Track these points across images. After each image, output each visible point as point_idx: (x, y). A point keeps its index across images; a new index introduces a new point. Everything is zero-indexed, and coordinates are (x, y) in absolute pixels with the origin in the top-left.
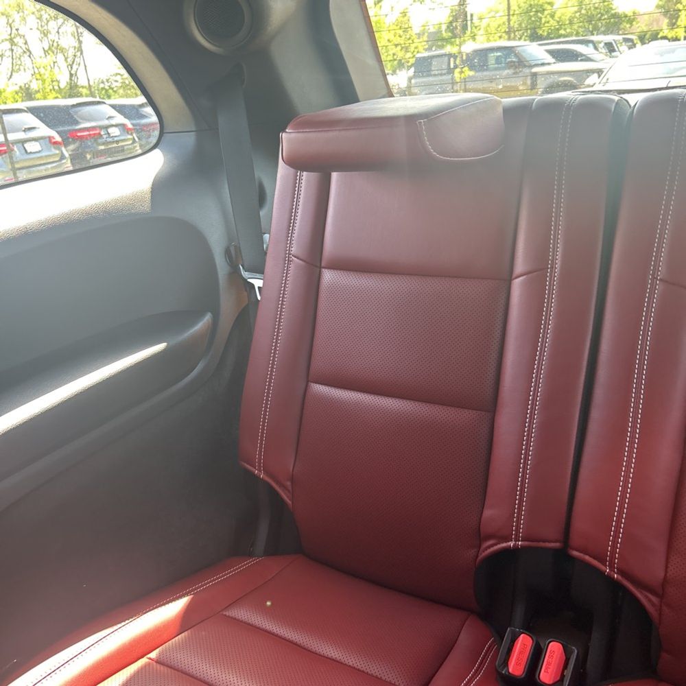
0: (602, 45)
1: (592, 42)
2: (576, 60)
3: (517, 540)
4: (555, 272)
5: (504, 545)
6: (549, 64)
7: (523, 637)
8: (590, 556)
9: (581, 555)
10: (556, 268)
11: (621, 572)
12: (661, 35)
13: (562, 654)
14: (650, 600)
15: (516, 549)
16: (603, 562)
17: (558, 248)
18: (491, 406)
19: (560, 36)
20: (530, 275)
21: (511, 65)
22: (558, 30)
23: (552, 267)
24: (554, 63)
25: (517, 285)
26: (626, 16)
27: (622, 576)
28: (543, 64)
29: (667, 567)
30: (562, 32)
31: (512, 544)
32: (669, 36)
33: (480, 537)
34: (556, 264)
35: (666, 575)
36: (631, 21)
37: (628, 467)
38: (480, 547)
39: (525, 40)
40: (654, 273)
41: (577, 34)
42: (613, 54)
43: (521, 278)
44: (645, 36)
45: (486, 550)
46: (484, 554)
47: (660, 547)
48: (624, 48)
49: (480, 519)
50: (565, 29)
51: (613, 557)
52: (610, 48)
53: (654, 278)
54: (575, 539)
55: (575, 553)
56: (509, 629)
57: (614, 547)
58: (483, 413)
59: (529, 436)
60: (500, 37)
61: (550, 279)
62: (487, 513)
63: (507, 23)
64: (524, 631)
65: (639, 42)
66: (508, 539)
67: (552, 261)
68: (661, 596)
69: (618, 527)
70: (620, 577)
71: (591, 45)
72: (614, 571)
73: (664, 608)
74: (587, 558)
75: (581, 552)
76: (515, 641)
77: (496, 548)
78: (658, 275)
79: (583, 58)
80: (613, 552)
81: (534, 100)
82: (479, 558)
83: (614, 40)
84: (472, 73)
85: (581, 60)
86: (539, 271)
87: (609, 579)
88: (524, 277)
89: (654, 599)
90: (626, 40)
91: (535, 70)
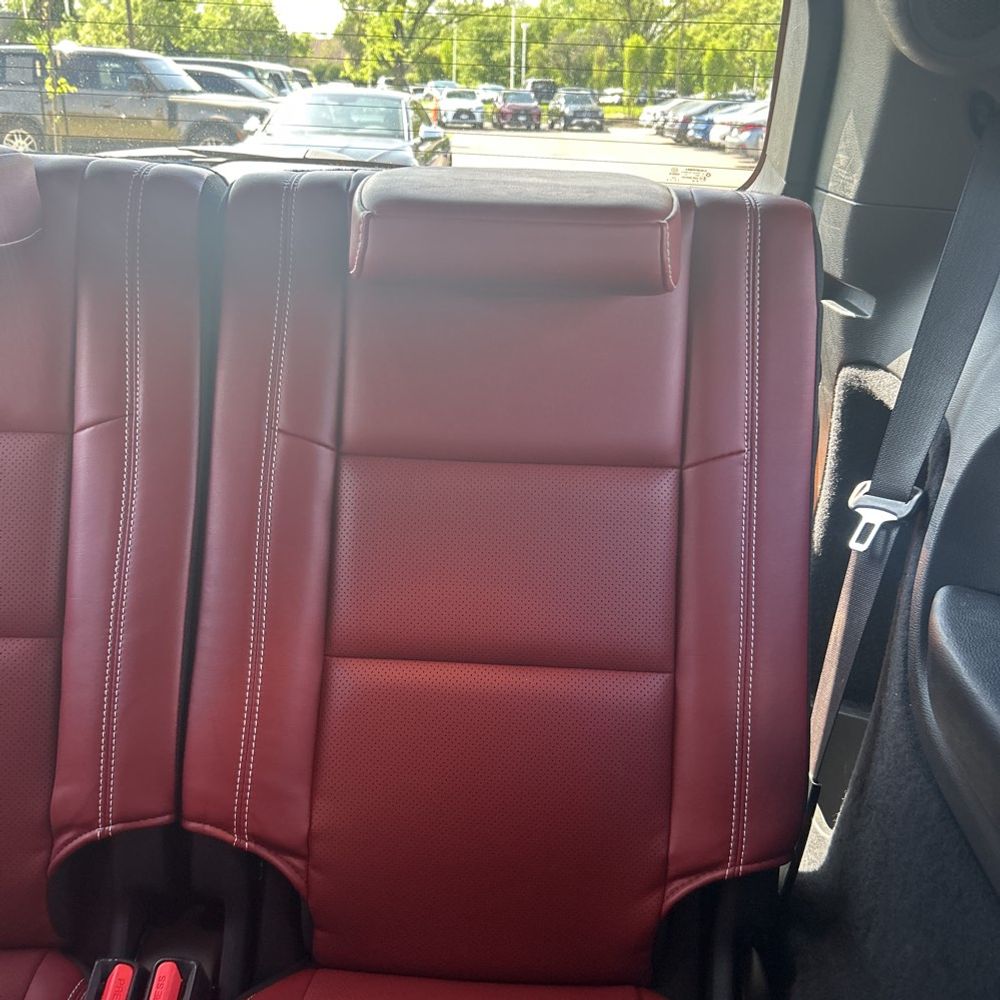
0: (266, 76)
1: (252, 69)
2: (233, 93)
3: (105, 824)
4: (136, 422)
5: (87, 836)
6: (193, 92)
7: (119, 968)
8: (211, 825)
9: (200, 825)
10: (137, 416)
11: (254, 838)
12: (342, 74)
13: (176, 975)
14: (293, 867)
15: (106, 839)
16: (228, 829)
17: (137, 386)
18: (55, 628)
19: (209, 54)
20: (100, 426)
21: (135, 86)
22: (206, 43)
23: (131, 415)
24: (200, 92)
25: (82, 439)
26: (297, 41)
27: (256, 843)
28: (184, 92)
29: (311, 817)
30: (211, 48)
31: (98, 832)
32: (353, 77)
33: (50, 831)
34: (137, 409)
35: (310, 829)
36: (304, 49)
37: (253, 690)
38: (52, 846)
39: (158, 51)
40: (270, 423)
41: (232, 55)
42: (283, 91)
43: (87, 430)
44: (324, 72)
45: (61, 849)
46: (58, 857)
47: (301, 791)
48: (296, 85)
49: (49, 804)
50: (215, 45)
51: (241, 819)
52: (278, 82)
53: (271, 428)
54: (191, 805)
55: (193, 825)
56: (96, 963)
57: (241, 805)
58: (43, 641)
59: (113, 667)
60: (119, 40)
61: (130, 431)
62: (59, 793)
63: (127, 21)
64: (120, 960)
65: (314, 79)
66: (92, 826)
67: (131, 407)
68: (305, 857)
69: (244, 776)
70: (253, 845)
71: (251, 74)
72: (244, 839)
73: (312, 872)
74: (208, 828)
75: (199, 822)
76: (107, 978)
77: (75, 842)
78: (276, 424)
79: (241, 90)
80: (241, 813)
81: (88, 162)
82: (51, 866)
83: (282, 72)
84: (73, 89)
85: (239, 94)
86: (113, 419)
87: (240, 850)
88: (92, 428)
89: (297, 862)
90: (298, 75)
91: (174, 98)
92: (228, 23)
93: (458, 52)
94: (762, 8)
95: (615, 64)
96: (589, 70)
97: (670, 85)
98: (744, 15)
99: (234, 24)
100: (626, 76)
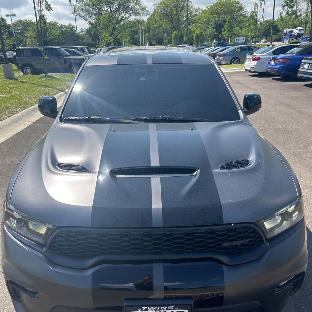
6: (69, 56)
42: (84, 53)
71: (76, 49)
79: (77, 54)
92: (61, 33)
93: (124, 36)
94: (210, 20)
95: (170, 37)
96: (163, 40)
97: (186, 43)
98: (206, 22)
99: (62, 33)
100: (173, 41)
